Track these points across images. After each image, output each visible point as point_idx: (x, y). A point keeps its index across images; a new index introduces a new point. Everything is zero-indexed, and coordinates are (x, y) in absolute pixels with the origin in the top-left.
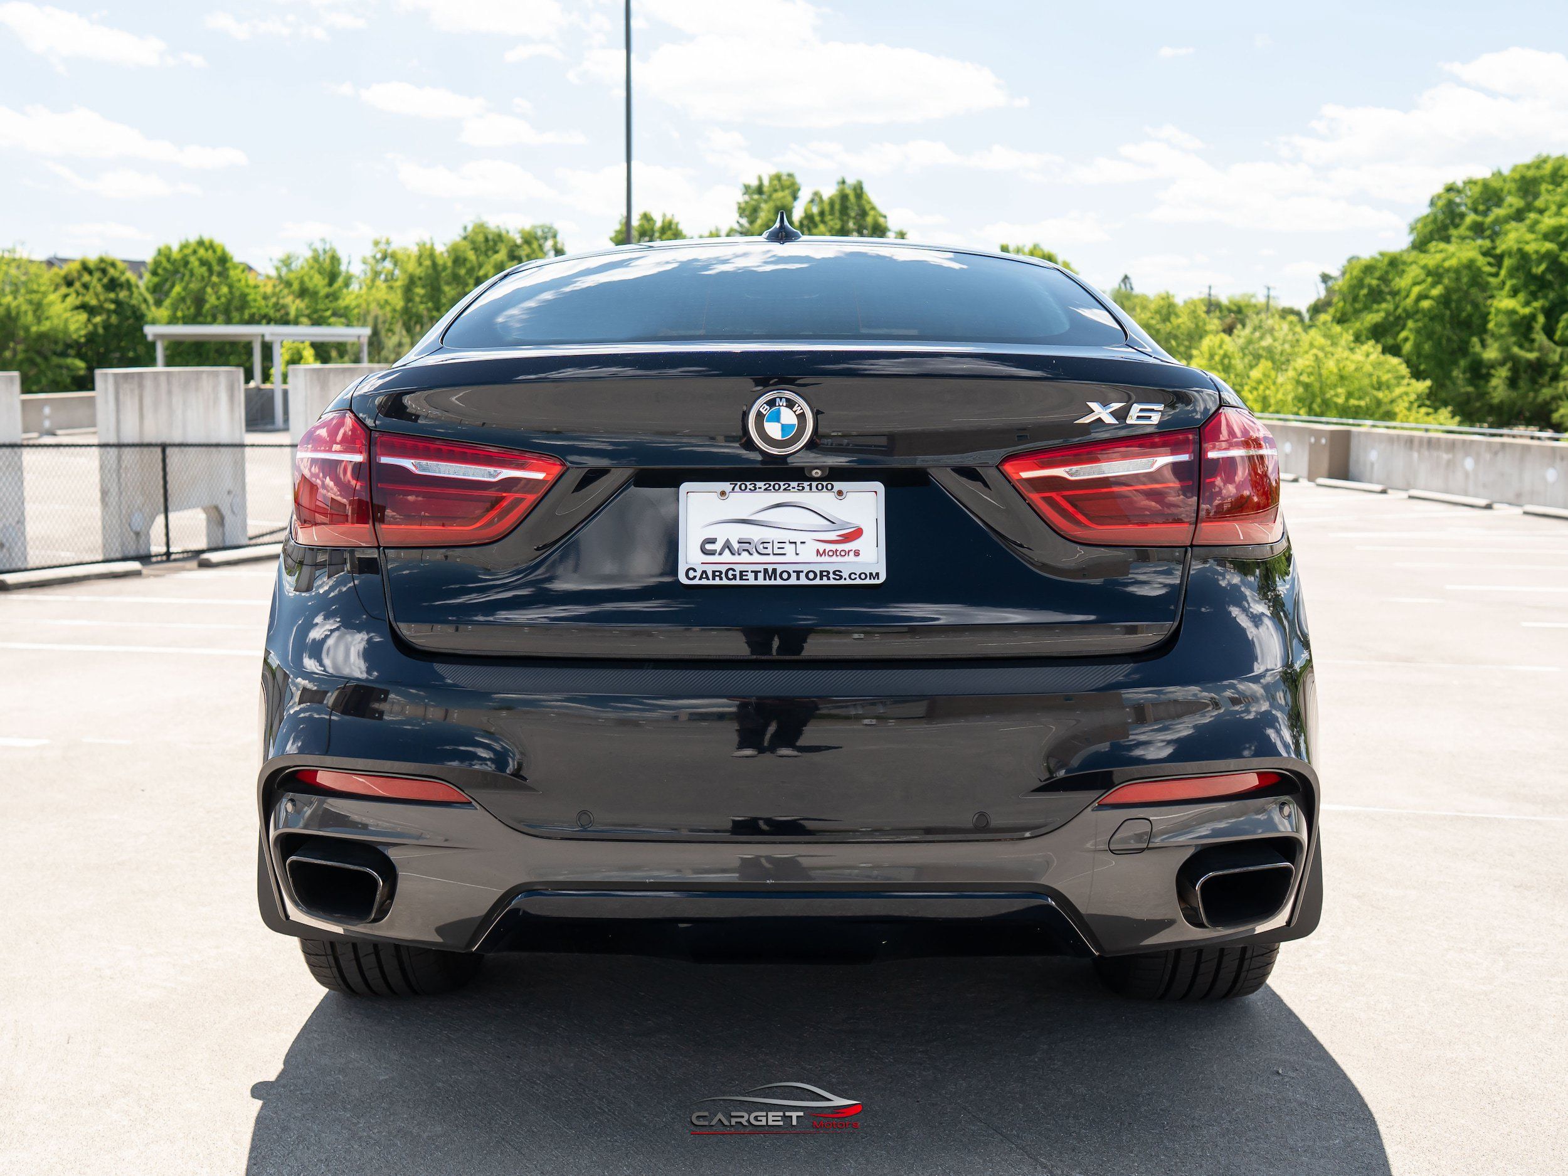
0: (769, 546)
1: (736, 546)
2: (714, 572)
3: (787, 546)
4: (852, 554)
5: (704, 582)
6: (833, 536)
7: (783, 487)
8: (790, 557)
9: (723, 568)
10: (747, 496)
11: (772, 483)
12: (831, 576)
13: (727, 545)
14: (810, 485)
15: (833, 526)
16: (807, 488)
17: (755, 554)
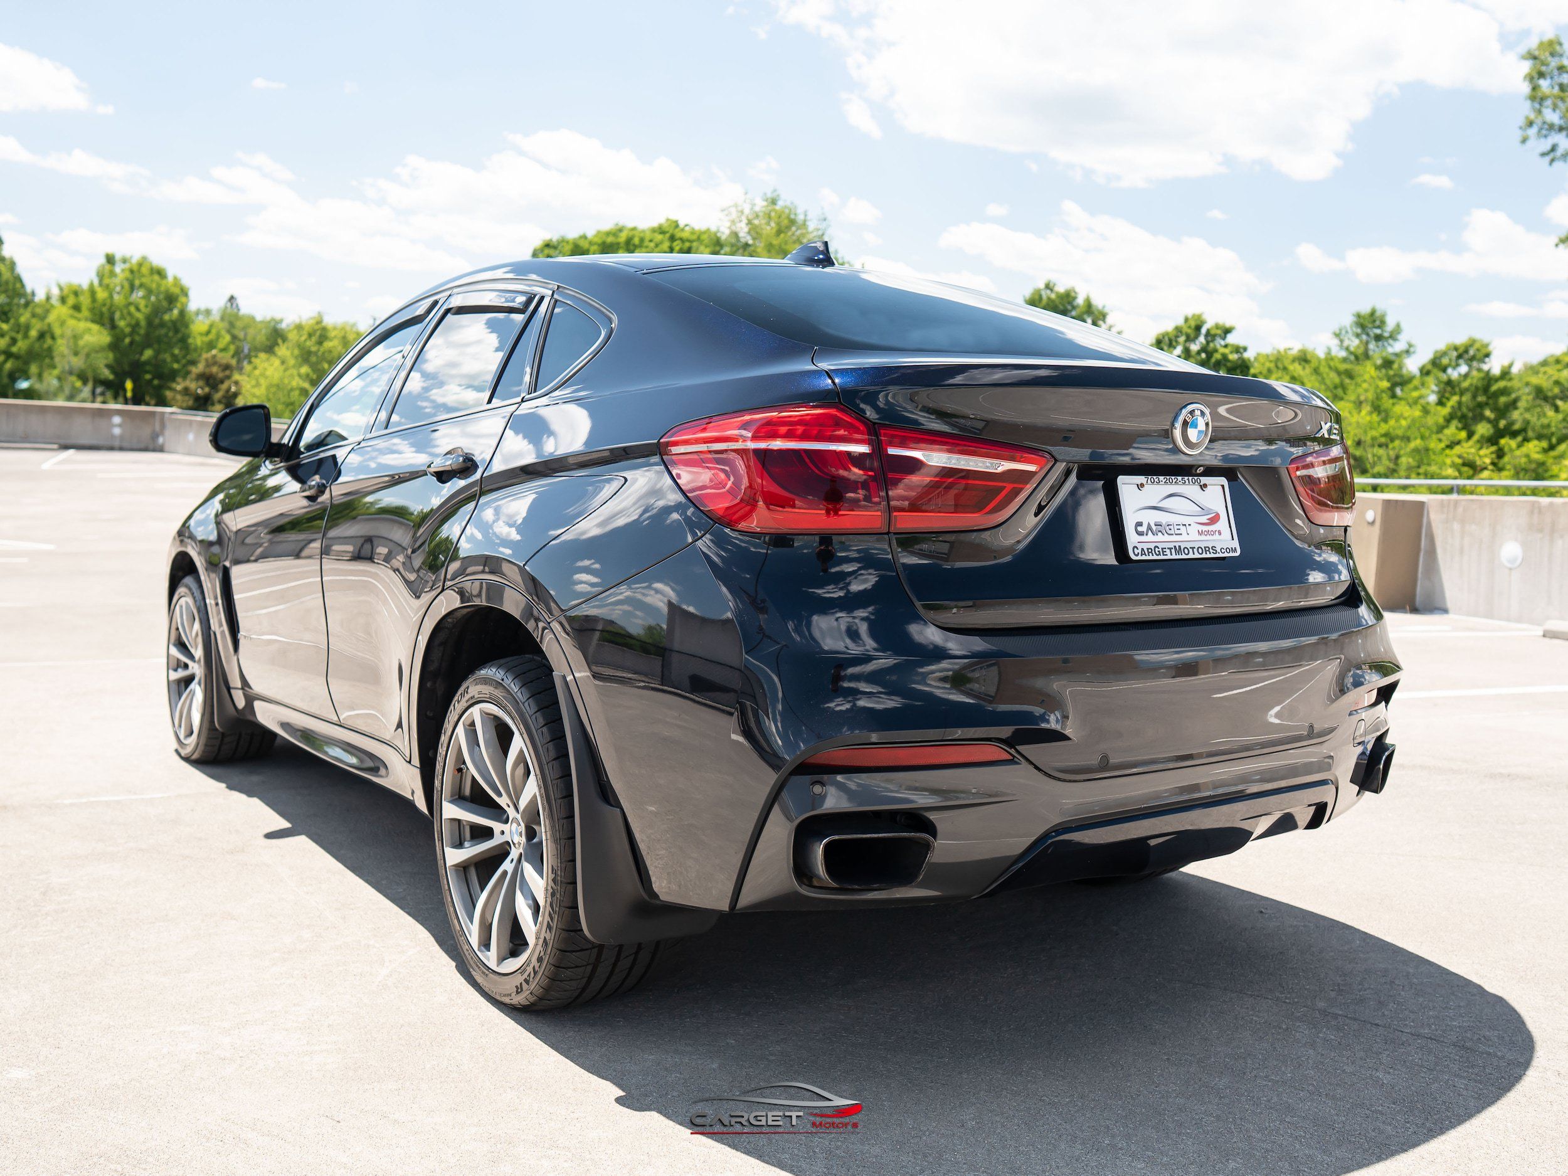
0: (1171, 527)
1: (1154, 528)
2: (1148, 549)
3: (1181, 527)
4: (1217, 533)
5: (1144, 558)
6: (1204, 519)
7: (1174, 481)
8: (1184, 537)
9: (1152, 546)
10: (1156, 487)
11: (1168, 477)
12: (1211, 550)
13: (1149, 528)
14: (1188, 479)
15: (1203, 512)
16: (1187, 481)
17: (1166, 534)
